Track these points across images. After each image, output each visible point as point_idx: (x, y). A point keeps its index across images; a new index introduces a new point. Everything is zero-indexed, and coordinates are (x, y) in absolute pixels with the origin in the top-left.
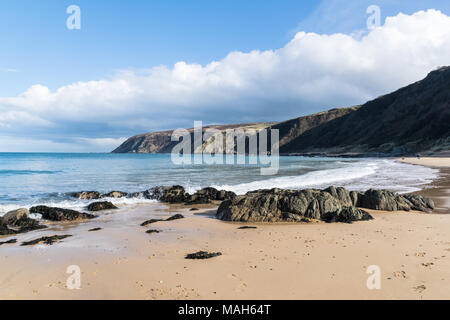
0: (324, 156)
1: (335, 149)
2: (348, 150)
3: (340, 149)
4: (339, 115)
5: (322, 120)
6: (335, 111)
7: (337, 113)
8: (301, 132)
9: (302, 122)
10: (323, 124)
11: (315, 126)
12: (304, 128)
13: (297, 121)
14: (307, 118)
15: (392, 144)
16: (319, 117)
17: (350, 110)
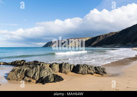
0: (108, 47)
1: (111, 45)
2: (115, 45)
3: (113, 45)
4: (113, 34)
5: (107, 36)
6: (112, 33)
7: (112, 34)
8: (100, 40)
9: (101, 37)
10: (108, 37)
11: (105, 38)
12: (101, 38)
13: (99, 36)
14: (102, 35)
15: (130, 43)
16: (106, 35)
17: (116, 32)
